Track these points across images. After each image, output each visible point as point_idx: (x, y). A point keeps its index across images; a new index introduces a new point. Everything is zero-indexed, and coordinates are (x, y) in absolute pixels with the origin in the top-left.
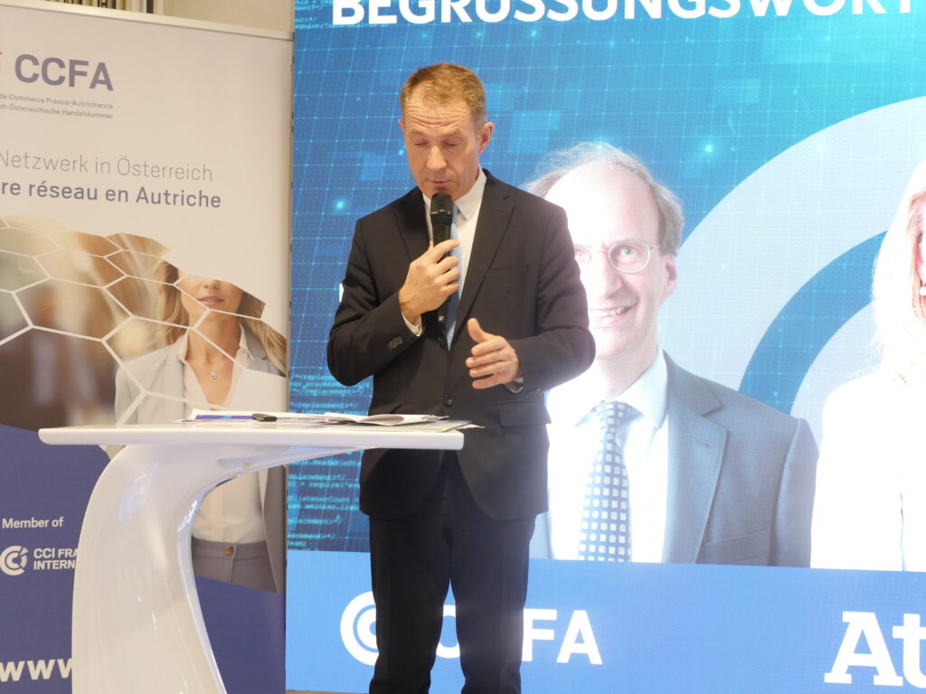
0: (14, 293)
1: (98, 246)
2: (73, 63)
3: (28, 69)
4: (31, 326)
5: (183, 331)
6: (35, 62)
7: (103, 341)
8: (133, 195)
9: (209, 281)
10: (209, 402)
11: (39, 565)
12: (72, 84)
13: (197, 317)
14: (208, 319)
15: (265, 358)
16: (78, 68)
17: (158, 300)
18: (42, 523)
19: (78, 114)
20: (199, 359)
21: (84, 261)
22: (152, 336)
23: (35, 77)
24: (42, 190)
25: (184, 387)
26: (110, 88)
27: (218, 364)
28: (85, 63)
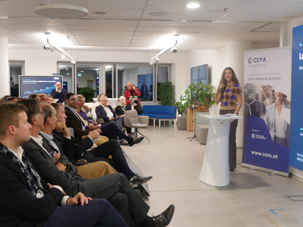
0: (253, 95)
1: (264, 87)
2: (261, 58)
3: (255, 60)
4: (256, 100)
5: (275, 101)
6: (256, 59)
7: (264, 102)
8: (268, 79)
9: (279, 93)
10: (278, 113)
11: (256, 137)
12: (261, 61)
13: (277, 99)
14: (279, 99)
15: (287, 106)
16: (261, 59)
17: (272, 96)
18: (257, 131)
19: (261, 66)
20: (277, 106)
21: (262, 90)
22: (271, 102)
23: (256, 61)
24: (257, 79)
25: (275, 111)
26: (266, 61)
27: (280, 107)
28: (262, 58)
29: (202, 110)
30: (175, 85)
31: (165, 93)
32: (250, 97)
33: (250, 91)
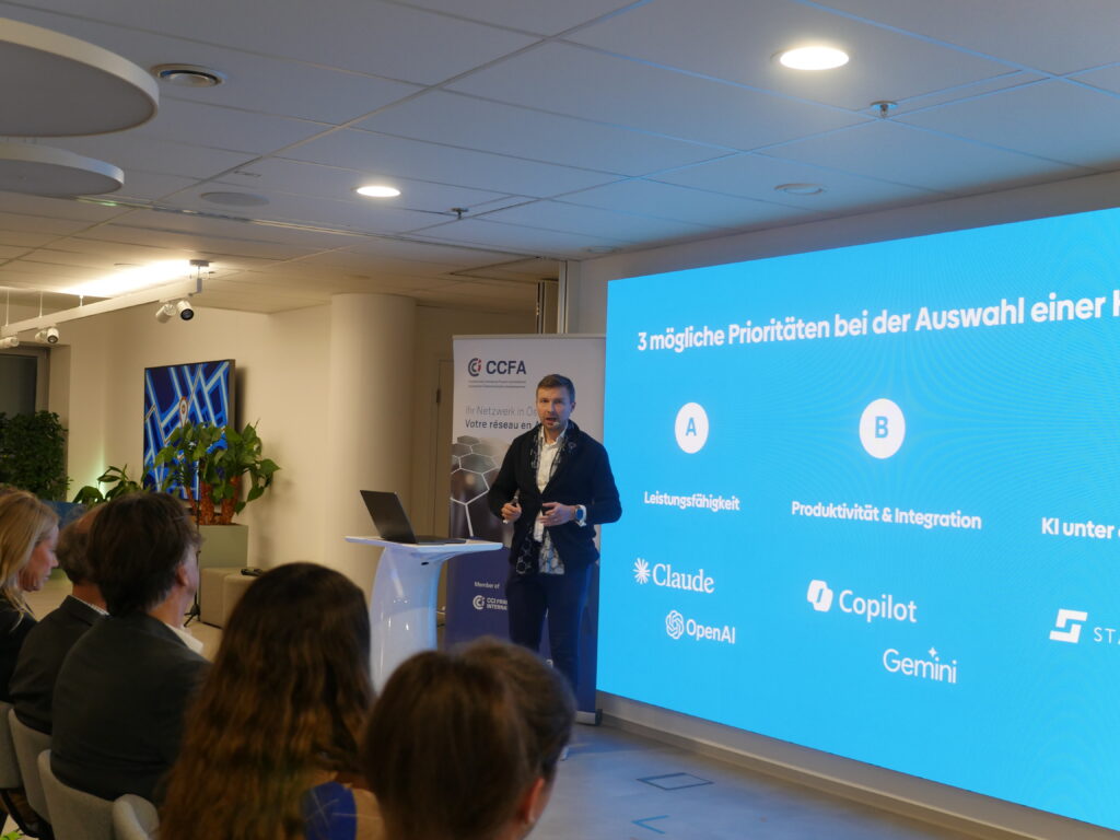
0: (484, 474)
2: (510, 362)
3: (492, 367)
6: (495, 364)
11: (489, 606)
12: (509, 373)
16: (512, 365)
18: (491, 586)
19: (511, 387)
23: (494, 371)
24: (495, 425)
26: (523, 372)
28: (515, 362)
29: (217, 518)
30: (67, 422)
31: (28, 452)
32: (470, 480)
33: (472, 462)
